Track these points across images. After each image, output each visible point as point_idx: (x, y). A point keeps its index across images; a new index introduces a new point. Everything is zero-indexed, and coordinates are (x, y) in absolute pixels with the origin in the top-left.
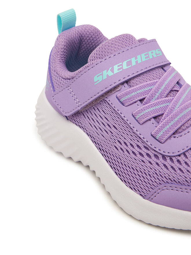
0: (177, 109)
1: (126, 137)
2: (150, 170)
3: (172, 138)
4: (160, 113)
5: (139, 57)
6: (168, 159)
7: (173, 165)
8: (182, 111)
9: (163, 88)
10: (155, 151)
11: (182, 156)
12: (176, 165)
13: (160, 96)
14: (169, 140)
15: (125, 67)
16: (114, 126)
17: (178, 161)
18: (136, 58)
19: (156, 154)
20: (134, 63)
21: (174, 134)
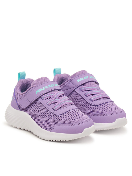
0: (62, 101)
1: (43, 111)
2: (51, 120)
3: (59, 110)
4: (56, 102)
5: (52, 85)
6: (57, 116)
7: (59, 118)
8: (63, 101)
9: (57, 94)
10: (53, 114)
11: (62, 115)
12: (60, 118)
13: (56, 97)
14: (58, 110)
15: (47, 88)
16: (39, 108)
17: (61, 117)
18: (51, 85)
19: (54, 115)
20: (50, 87)
21: (60, 108)
